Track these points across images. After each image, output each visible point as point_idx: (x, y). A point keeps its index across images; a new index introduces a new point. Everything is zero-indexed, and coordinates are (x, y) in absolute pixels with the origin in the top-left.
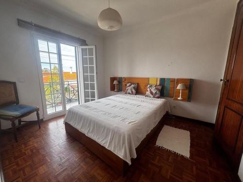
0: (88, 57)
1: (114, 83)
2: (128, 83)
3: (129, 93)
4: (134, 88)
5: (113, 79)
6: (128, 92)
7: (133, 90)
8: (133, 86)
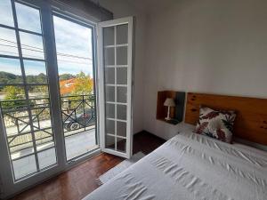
0: (115, 46)
1: (166, 104)
2: (204, 106)
3: (210, 135)
4: (227, 123)
5: (163, 95)
6: (205, 130)
7: (225, 130)
8: (221, 117)
